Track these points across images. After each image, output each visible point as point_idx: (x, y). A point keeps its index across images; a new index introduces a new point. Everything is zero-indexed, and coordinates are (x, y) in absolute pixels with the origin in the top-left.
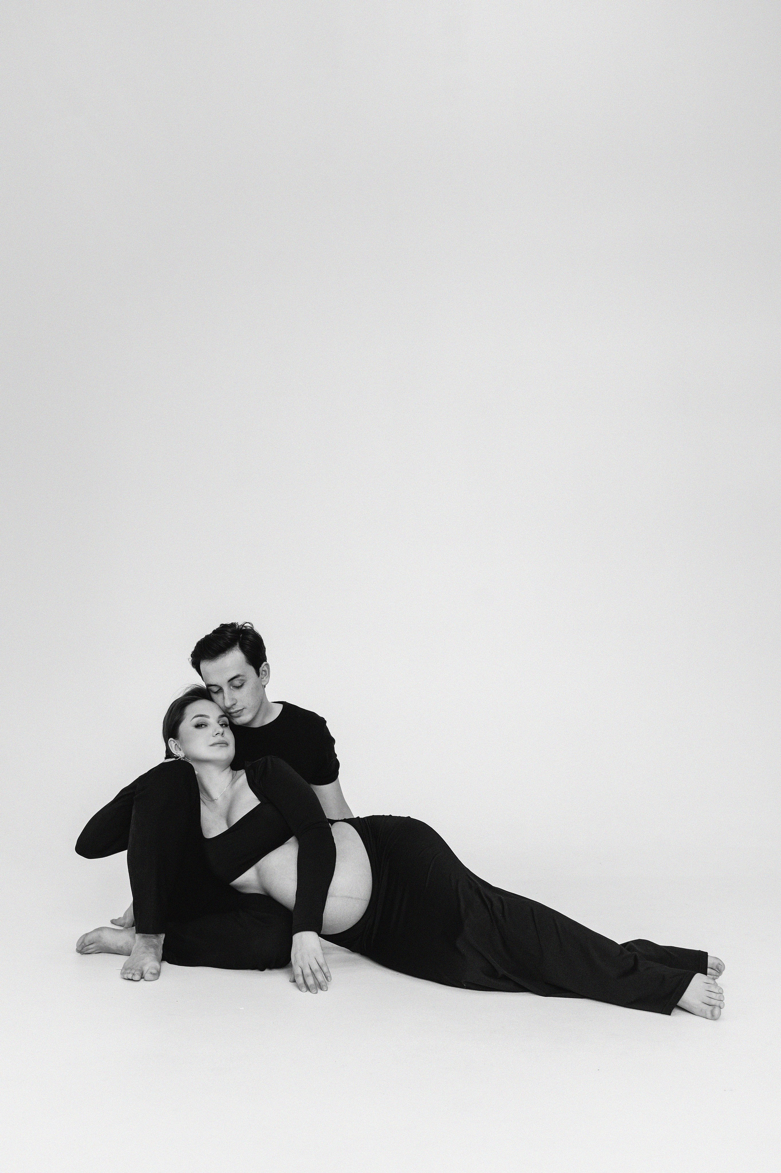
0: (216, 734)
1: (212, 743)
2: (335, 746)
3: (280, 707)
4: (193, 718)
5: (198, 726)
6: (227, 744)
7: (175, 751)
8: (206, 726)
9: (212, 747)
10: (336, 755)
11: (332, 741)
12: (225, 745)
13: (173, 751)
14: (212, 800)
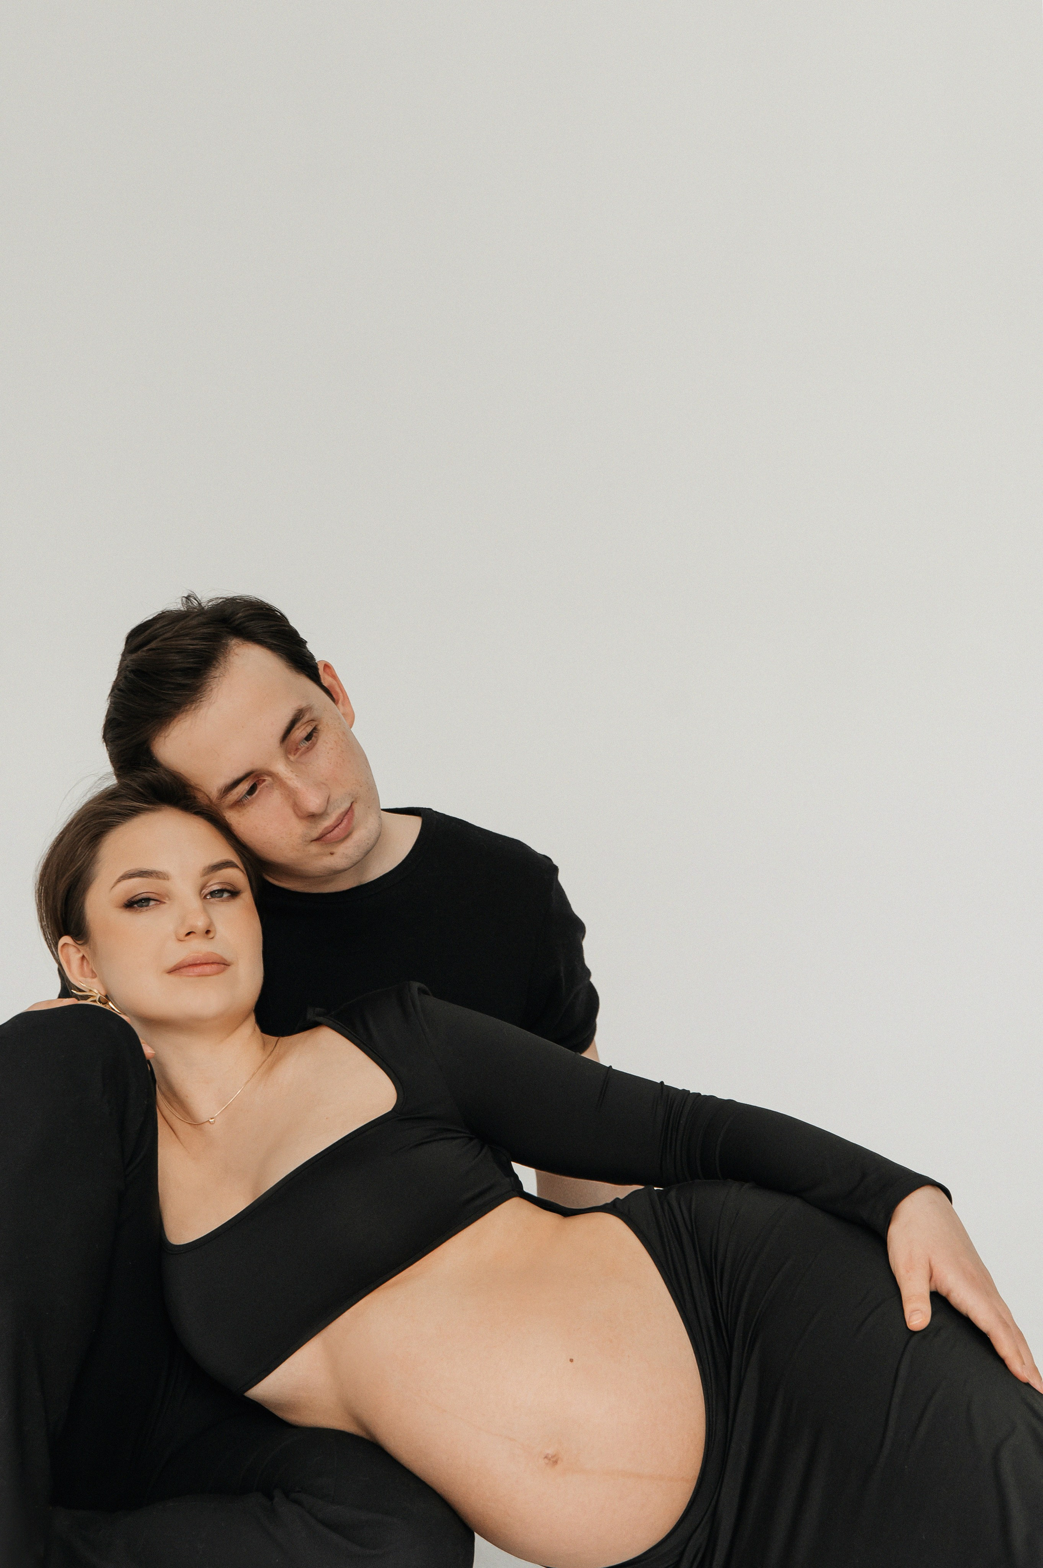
0: (188, 934)
1: (173, 960)
2: (586, 943)
3: (413, 827)
4: (119, 881)
5: (134, 904)
6: (223, 964)
7: (81, 979)
8: (159, 902)
9: (172, 978)
10: (588, 973)
11: (576, 928)
12: (214, 967)
13: (75, 978)
14: (195, 1123)
